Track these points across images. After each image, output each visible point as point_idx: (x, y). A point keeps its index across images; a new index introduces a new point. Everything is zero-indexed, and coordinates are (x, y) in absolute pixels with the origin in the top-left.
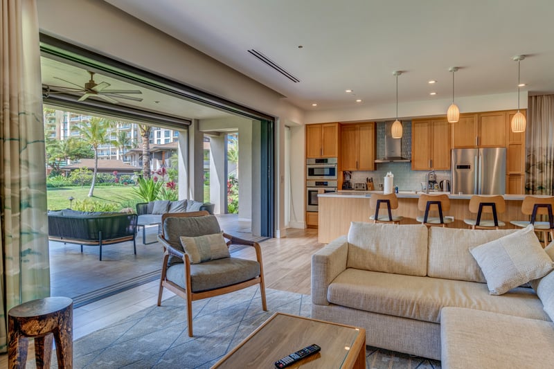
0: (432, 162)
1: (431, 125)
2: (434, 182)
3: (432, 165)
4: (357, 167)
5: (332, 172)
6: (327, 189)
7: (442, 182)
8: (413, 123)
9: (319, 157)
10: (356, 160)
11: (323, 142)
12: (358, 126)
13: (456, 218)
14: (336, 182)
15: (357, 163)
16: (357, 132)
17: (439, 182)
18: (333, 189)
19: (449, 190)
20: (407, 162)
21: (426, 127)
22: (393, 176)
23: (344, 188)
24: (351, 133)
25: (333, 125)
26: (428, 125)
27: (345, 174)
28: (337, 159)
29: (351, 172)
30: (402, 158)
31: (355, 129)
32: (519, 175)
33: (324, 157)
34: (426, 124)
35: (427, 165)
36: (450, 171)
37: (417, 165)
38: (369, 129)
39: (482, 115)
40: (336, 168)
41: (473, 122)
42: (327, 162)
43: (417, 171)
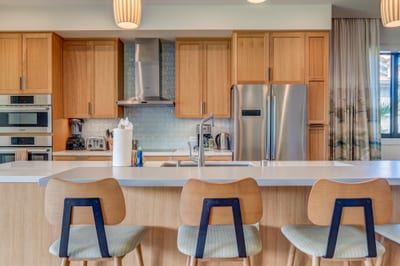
0: (205, 106)
1: (203, 48)
2: (208, 136)
3: (205, 111)
4: (90, 113)
5: (42, 119)
6: (33, 151)
7: (218, 136)
8: (178, 43)
9: (17, 93)
10: (89, 101)
11: (24, 65)
12: (91, 43)
13: (264, 224)
14: (50, 138)
15: (90, 104)
16: (89, 53)
17: (214, 135)
18: (44, 151)
19: (229, 148)
20: (169, 106)
21: (196, 52)
22: (131, 126)
23: (69, 147)
24: (80, 55)
25: (44, 35)
26: (199, 49)
27: (71, 123)
28: (49, 97)
29: (82, 120)
30: (161, 99)
31: (86, 49)
32: (321, 125)
33: (26, 92)
34: (196, 47)
35: (197, 110)
36: (230, 119)
37: (184, 110)
38: (109, 50)
39: (274, 35)
40: (50, 112)
41: (262, 44)
42: (32, 102)
43: (184, 118)
